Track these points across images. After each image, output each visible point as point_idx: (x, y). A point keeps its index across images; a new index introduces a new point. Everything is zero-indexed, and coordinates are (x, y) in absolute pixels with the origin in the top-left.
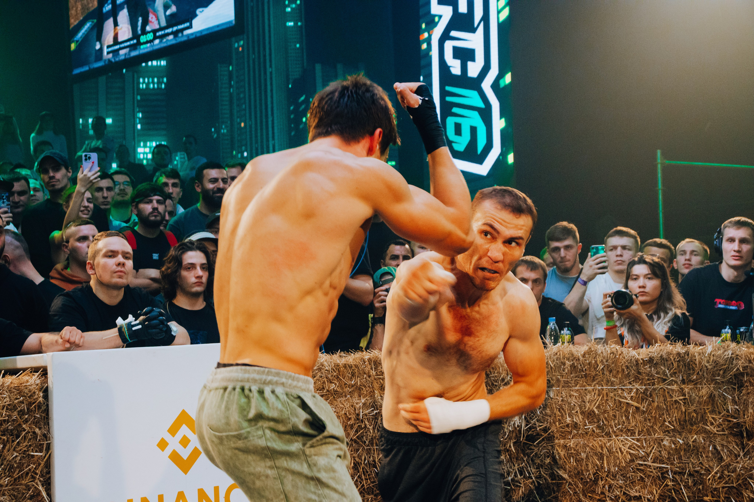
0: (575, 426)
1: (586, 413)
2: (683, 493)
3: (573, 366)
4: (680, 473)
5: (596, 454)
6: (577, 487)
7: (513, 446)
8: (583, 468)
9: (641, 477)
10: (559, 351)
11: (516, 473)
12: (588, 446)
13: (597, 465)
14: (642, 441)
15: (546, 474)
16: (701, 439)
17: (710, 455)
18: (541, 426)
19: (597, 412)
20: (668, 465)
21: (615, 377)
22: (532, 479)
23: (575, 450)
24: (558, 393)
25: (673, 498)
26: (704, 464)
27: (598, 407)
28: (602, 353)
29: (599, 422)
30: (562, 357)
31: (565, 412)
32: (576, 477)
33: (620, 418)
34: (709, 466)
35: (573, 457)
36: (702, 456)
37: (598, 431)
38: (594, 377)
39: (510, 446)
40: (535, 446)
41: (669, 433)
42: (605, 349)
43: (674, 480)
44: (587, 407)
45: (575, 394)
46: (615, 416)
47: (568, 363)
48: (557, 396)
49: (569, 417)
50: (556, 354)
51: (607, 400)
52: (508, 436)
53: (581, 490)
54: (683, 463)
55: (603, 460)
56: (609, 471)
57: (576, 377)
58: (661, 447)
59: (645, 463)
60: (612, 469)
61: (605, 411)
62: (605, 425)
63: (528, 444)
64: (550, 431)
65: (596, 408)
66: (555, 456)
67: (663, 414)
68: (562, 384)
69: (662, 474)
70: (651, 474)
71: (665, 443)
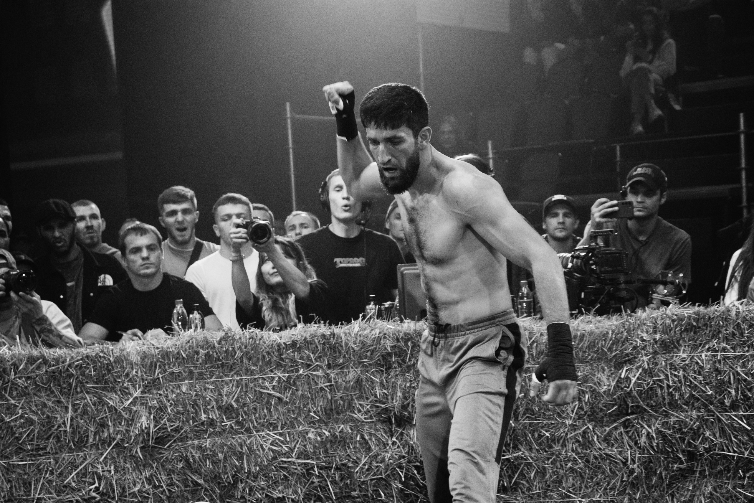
0: (212, 423)
1: (224, 408)
2: (329, 490)
3: (207, 355)
4: (326, 468)
5: (235, 454)
6: (214, 492)
7: (141, 451)
8: (221, 471)
9: (285, 476)
10: (191, 339)
11: (143, 482)
12: (226, 445)
13: (236, 466)
14: (286, 435)
15: (179, 481)
16: (348, 429)
17: (358, 445)
18: (172, 426)
19: (235, 406)
20: (313, 460)
21: (255, 365)
22: (162, 487)
23: (211, 451)
24: (191, 387)
25: (319, 496)
26: (352, 456)
27: (237, 401)
28: (240, 338)
29: (237, 416)
30: (195, 345)
31: (199, 408)
32: (212, 482)
33: (261, 411)
34: (357, 458)
35: (209, 459)
36: (349, 447)
37: (237, 427)
38: (231, 367)
39: (137, 452)
40: (165, 449)
41: (314, 424)
42: (243, 334)
43: (320, 476)
44: (225, 401)
45: (211, 387)
46: (255, 409)
47: (202, 352)
48: (191, 390)
49: (205, 413)
50: (189, 342)
51: (247, 391)
52: (134, 440)
53: (218, 495)
54: (329, 457)
55: (243, 460)
56: (249, 472)
57: (211, 367)
58: (306, 441)
59: (290, 460)
60: (253, 470)
61: (244, 405)
62: (244, 420)
63: (157, 447)
64: (183, 431)
65: (235, 401)
66: (189, 459)
67: (308, 404)
68: (196, 375)
69: (307, 470)
70: (296, 471)
71: (311, 435)
